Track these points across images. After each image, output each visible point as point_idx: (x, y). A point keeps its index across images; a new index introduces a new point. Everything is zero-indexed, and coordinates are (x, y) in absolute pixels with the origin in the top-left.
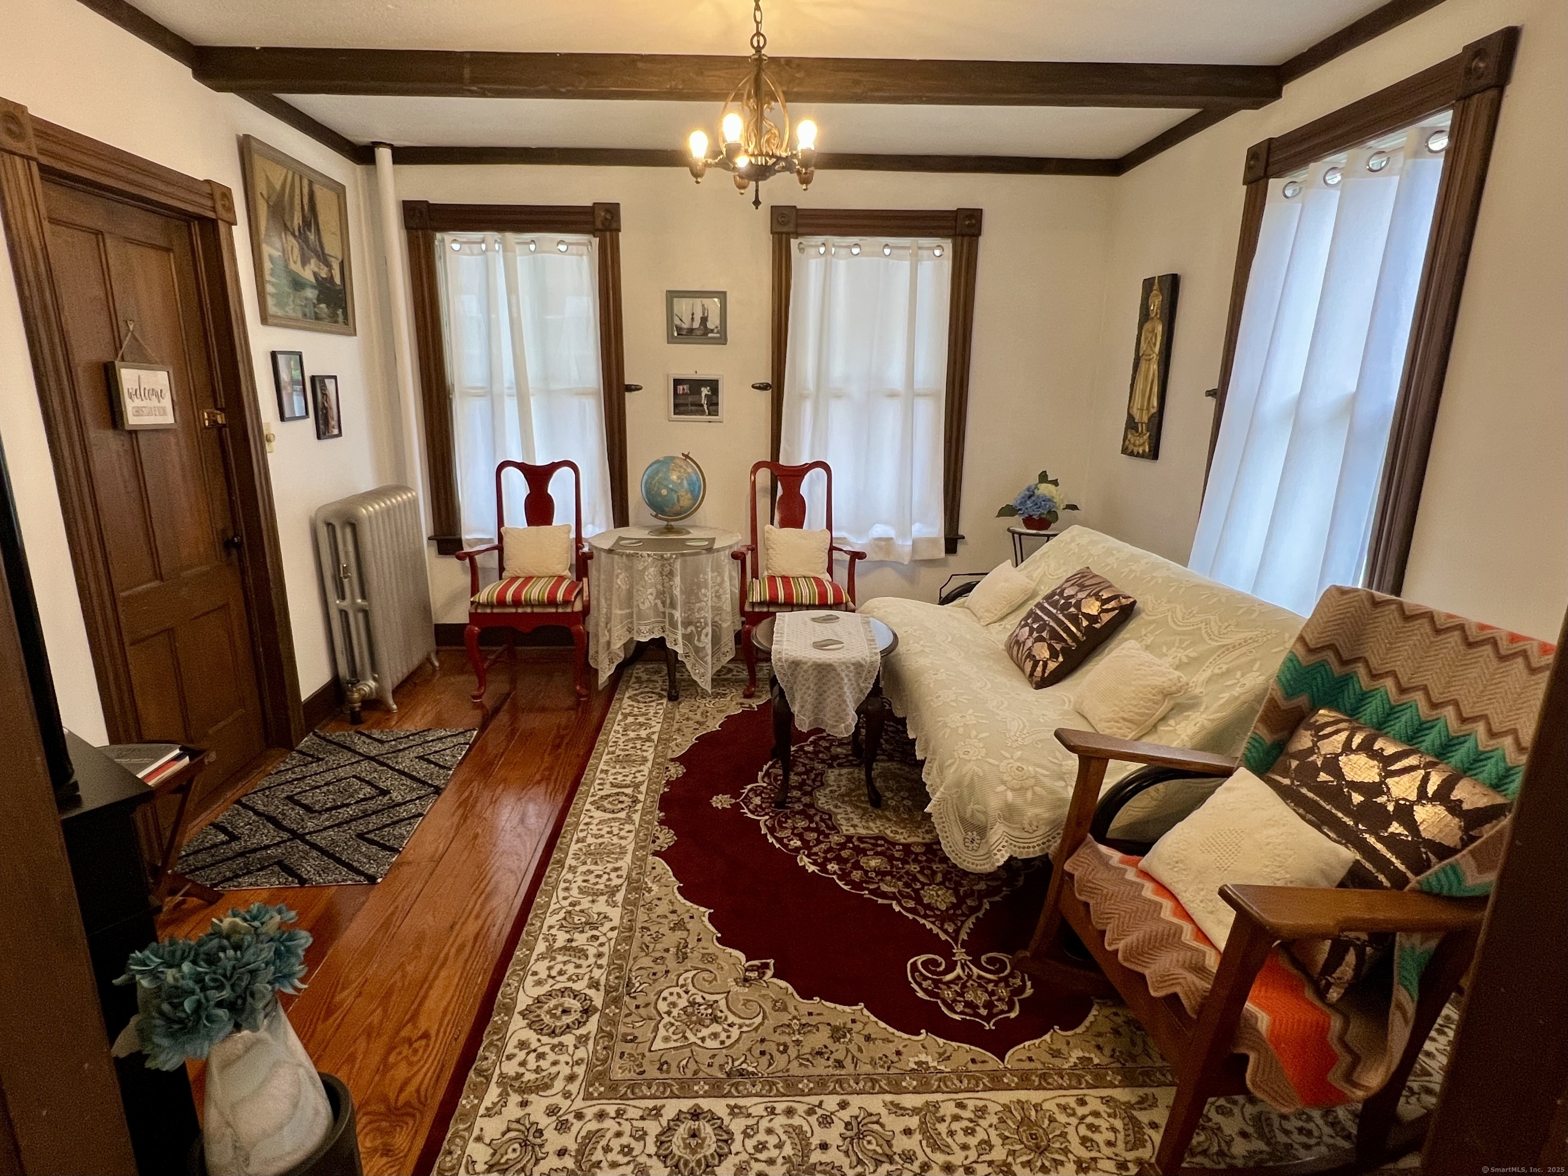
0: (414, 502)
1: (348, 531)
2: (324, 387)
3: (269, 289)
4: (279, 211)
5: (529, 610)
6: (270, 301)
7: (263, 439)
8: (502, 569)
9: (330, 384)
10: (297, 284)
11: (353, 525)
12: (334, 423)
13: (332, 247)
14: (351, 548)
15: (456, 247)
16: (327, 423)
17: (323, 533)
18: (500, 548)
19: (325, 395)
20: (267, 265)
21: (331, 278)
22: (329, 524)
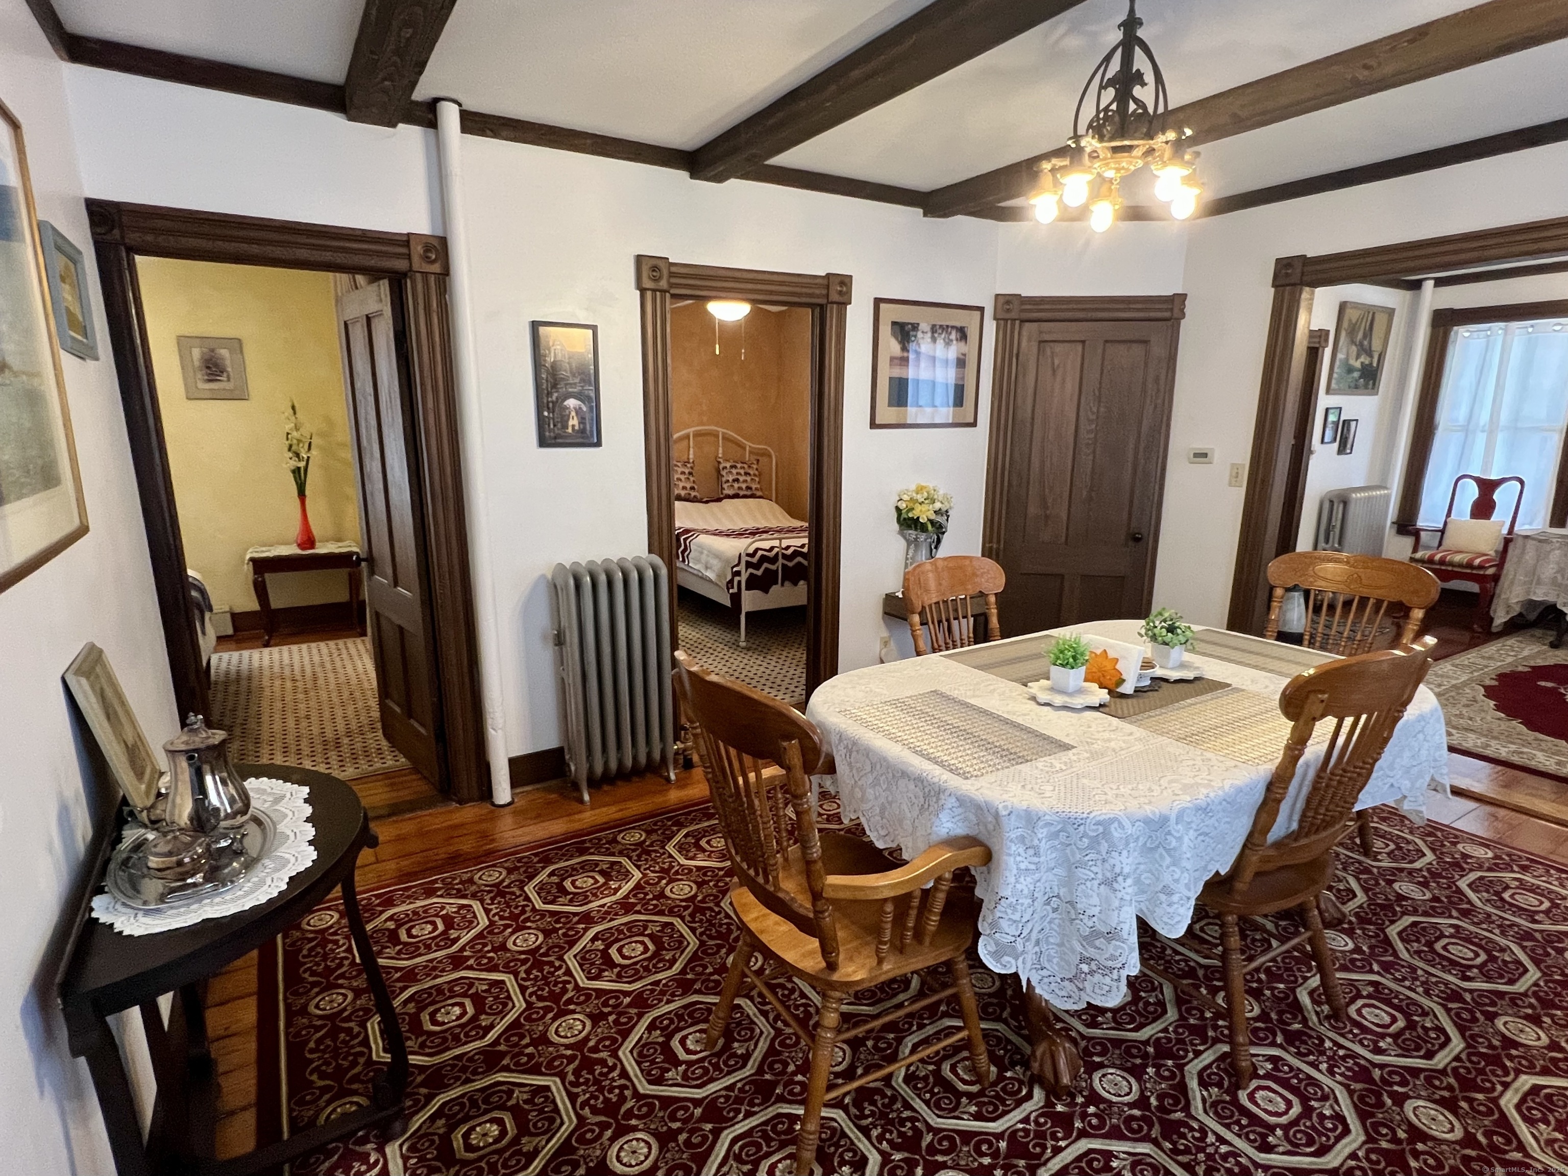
0: (1387, 498)
1: (1341, 506)
2: (1349, 425)
3: (1335, 375)
4: (1352, 332)
5: (1450, 568)
6: (1334, 382)
7: (1311, 452)
8: (1440, 544)
9: (1353, 424)
10: (1350, 370)
11: (1345, 503)
12: (1349, 446)
13: (1376, 345)
14: (1340, 516)
15: (1467, 334)
16: (1345, 446)
17: (1327, 506)
18: (1443, 532)
19: (1349, 430)
20: (1337, 363)
21: (1371, 364)
22: (1331, 502)
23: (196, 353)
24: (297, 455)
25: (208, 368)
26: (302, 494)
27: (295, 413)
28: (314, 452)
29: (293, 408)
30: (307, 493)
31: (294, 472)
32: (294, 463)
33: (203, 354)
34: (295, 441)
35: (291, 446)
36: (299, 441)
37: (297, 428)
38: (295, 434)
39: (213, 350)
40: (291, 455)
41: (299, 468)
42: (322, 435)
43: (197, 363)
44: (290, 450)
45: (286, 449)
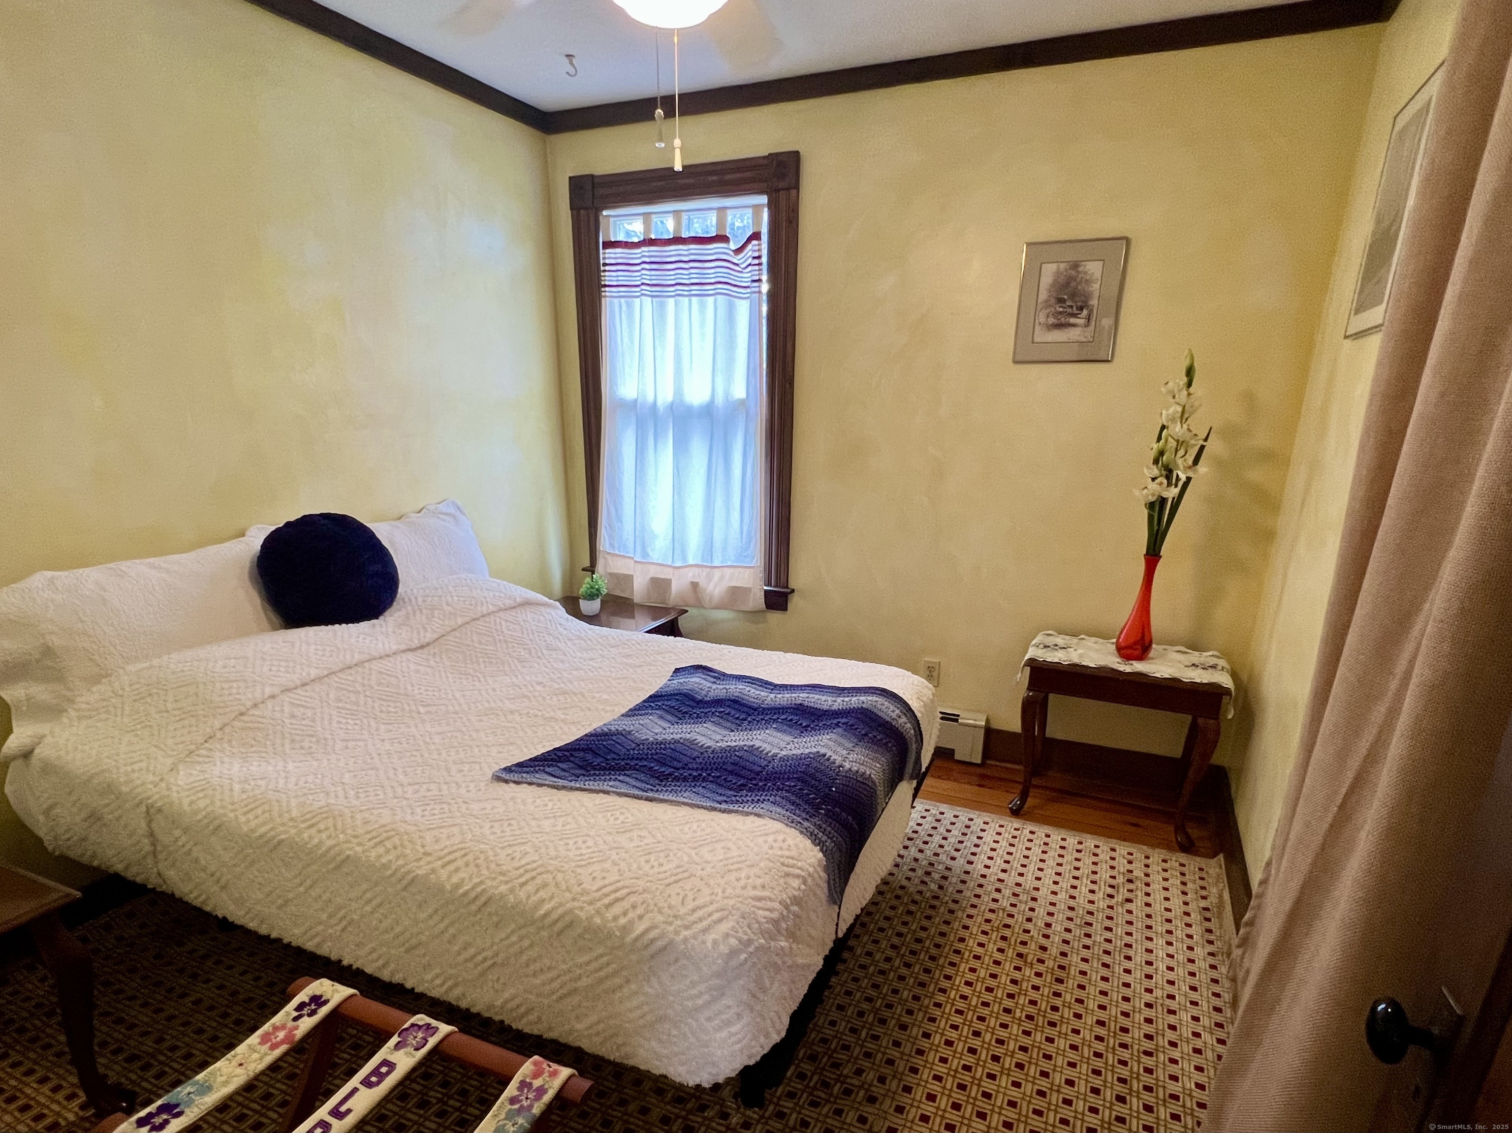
23: (1049, 273)
24: (1169, 473)
25: (1061, 301)
26: (1153, 556)
27: (1189, 384)
28: (1203, 468)
29: (1190, 372)
30: (1166, 549)
31: (1151, 506)
32: (1157, 489)
33: (1058, 273)
34: (1172, 444)
35: (1161, 453)
36: (1180, 443)
37: (1183, 417)
38: (1177, 429)
39: (1075, 266)
40: (1155, 472)
41: (1163, 501)
42: (1231, 433)
43: (1043, 295)
44: (1156, 462)
45: (1153, 454)
